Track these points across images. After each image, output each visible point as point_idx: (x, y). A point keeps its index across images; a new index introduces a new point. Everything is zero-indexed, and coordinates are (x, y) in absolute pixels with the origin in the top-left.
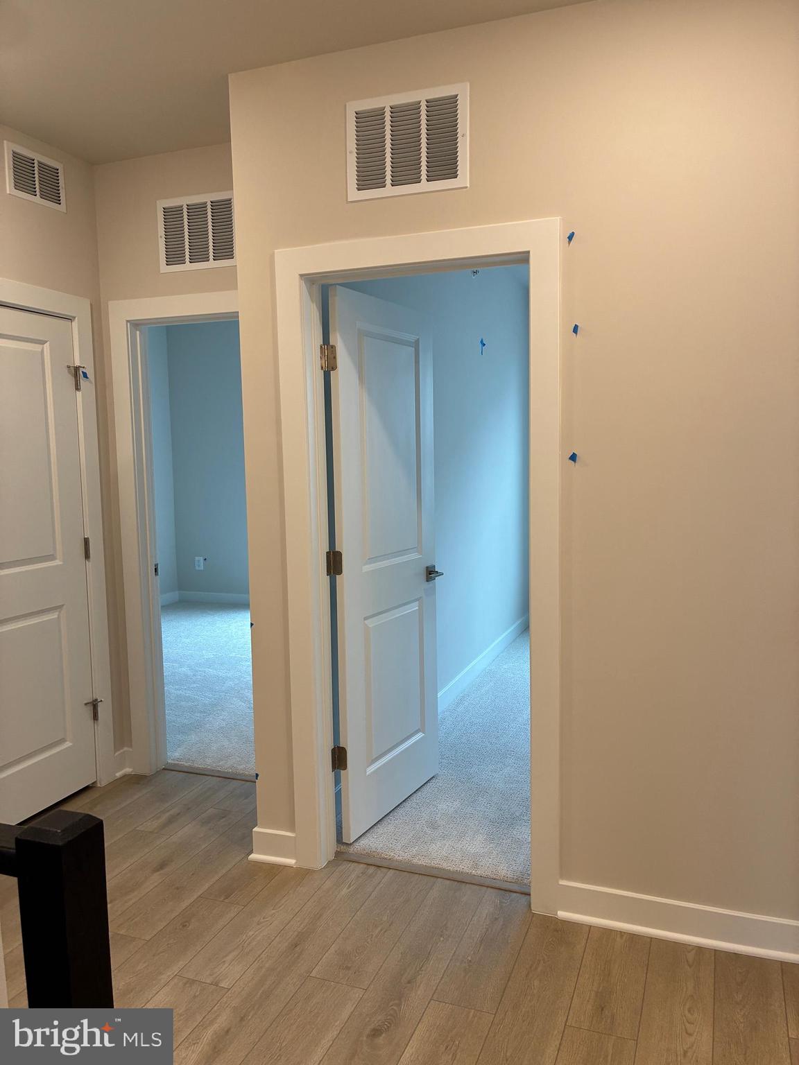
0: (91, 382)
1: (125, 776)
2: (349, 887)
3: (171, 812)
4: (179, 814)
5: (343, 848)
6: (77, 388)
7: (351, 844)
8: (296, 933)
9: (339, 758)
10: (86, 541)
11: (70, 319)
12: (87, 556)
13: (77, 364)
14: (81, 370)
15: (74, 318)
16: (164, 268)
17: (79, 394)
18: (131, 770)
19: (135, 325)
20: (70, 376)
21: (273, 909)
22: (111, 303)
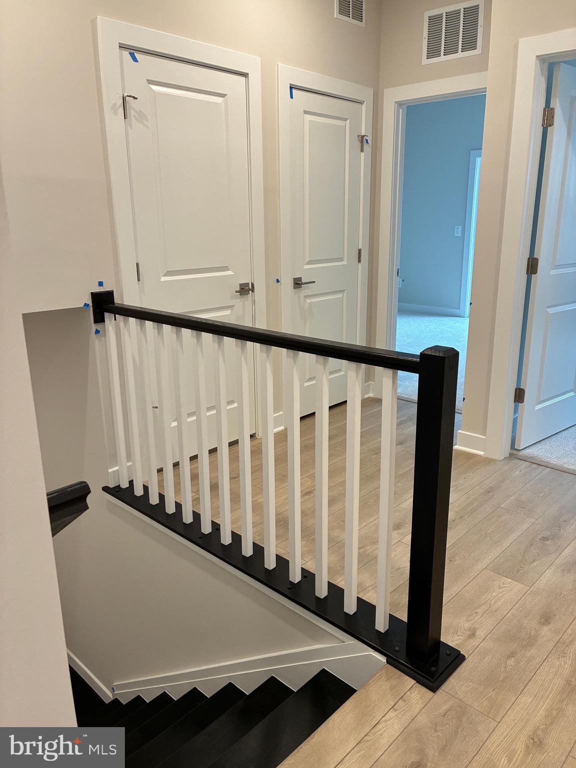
0: (369, 146)
1: (369, 398)
2: (520, 471)
3: (402, 419)
4: (406, 420)
5: (514, 452)
6: (362, 151)
7: (520, 450)
8: (488, 487)
9: (519, 395)
10: (360, 251)
11: (361, 103)
12: (359, 261)
13: (363, 134)
14: (365, 137)
15: (364, 102)
16: (425, 61)
17: (363, 154)
18: (373, 395)
19: (400, 104)
20: (358, 142)
21: (473, 473)
22: (385, 90)
